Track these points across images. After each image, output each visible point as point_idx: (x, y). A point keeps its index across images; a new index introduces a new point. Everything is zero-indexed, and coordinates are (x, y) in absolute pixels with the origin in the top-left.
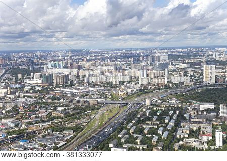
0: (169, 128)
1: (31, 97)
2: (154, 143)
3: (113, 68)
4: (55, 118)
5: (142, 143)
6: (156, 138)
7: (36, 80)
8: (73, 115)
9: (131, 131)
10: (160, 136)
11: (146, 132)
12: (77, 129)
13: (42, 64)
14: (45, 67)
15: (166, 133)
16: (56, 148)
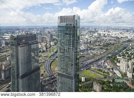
1: (94, 39)
3: (119, 33)
7: (96, 34)
8: (106, 45)
12: (107, 49)
13: (98, 30)
16: (100, 54)
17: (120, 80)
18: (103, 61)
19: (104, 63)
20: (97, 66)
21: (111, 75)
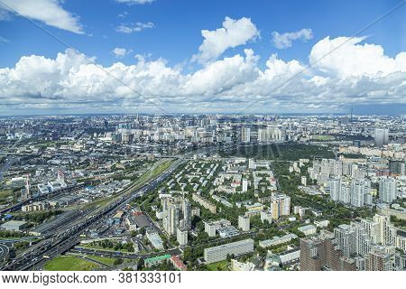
0: (209, 177)
1: (101, 152)
2: (195, 190)
4: (118, 169)
5: (185, 190)
6: (197, 185)
7: (108, 138)
8: (133, 167)
9: (178, 180)
10: (200, 184)
11: (189, 181)
12: (134, 179)
13: (114, 125)
14: (116, 127)
15: (206, 181)
16: (114, 194)
17: (157, 257)
18: (119, 214)
19: (121, 220)
20: (101, 234)
21: (136, 249)
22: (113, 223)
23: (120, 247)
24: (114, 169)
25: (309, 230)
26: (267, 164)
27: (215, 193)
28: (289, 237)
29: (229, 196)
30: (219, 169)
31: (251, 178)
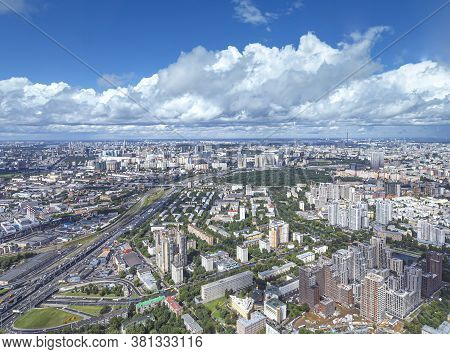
0: (204, 207)
1: (82, 183)
2: (190, 220)
4: (102, 201)
5: (180, 220)
6: (192, 215)
7: (90, 166)
8: (120, 198)
9: (172, 211)
10: (196, 214)
11: (184, 211)
12: (122, 211)
13: (97, 152)
14: (99, 155)
15: (201, 211)
16: (99, 229)
17: (150, 301)
18: (105, 253)
19: (108, 259)
20: (83, 278)
21: (126, 293)
22: (99, 264)
23: (107, 291)
24: (98, 201)
25: (307, 257)
26: (264, 190)
27: (211, 223)
28: (288, 266)
29: (227, 225)
30: (216, 197)
31: (248, 205)
